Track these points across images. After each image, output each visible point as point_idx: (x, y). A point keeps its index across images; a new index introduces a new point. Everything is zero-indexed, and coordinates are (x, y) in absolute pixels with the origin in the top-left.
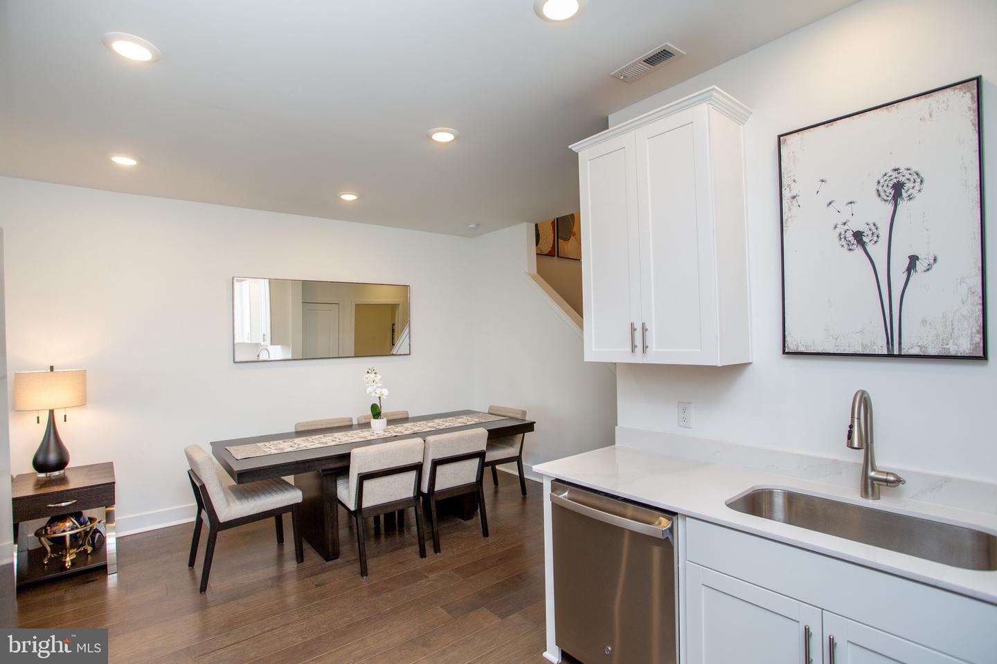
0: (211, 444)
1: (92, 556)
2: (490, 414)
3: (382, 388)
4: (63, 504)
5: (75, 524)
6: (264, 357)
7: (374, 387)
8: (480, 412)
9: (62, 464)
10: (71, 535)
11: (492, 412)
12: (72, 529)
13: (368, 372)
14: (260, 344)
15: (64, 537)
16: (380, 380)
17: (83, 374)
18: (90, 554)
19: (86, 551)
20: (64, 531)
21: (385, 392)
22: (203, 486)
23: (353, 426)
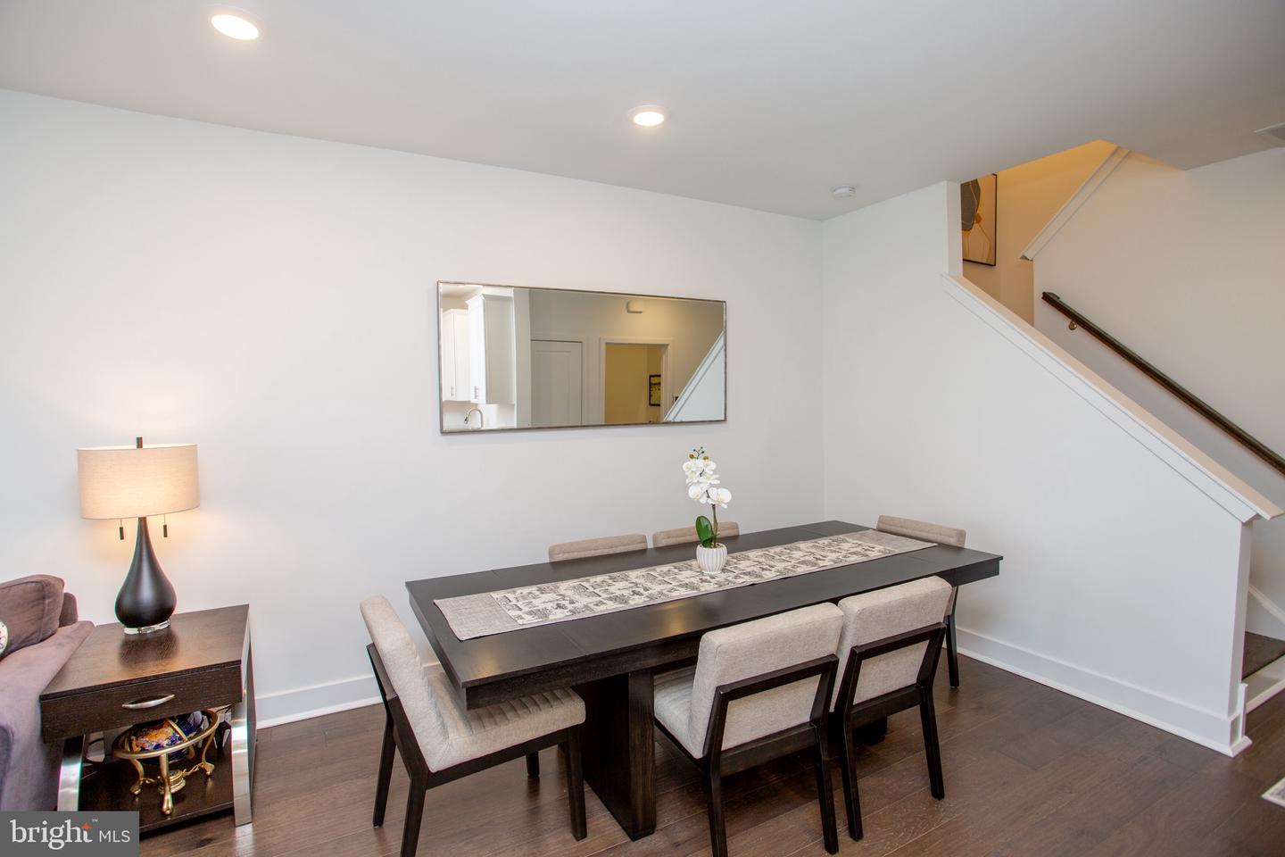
0: (408, 585)
1: (213, 779)
2: (879, 531)
3: (718, 487)
4: (152, 703)
5: (176, 732)
6: (475, 423)
7: (705, 486)
8: (867, 529)
9: (164, 610)
10: (170, 757)
11: (883, 526)
12: (173, 743)
13: (692, 457)
14: (469, 402)
15: (157, 760)
16: (715, 472)
17: (191, 452)
18: (210, 776)
19: (203, 770)
20: (158, 747)
21: (724, 496)
22: (397, 699)
23: (648, 552)
